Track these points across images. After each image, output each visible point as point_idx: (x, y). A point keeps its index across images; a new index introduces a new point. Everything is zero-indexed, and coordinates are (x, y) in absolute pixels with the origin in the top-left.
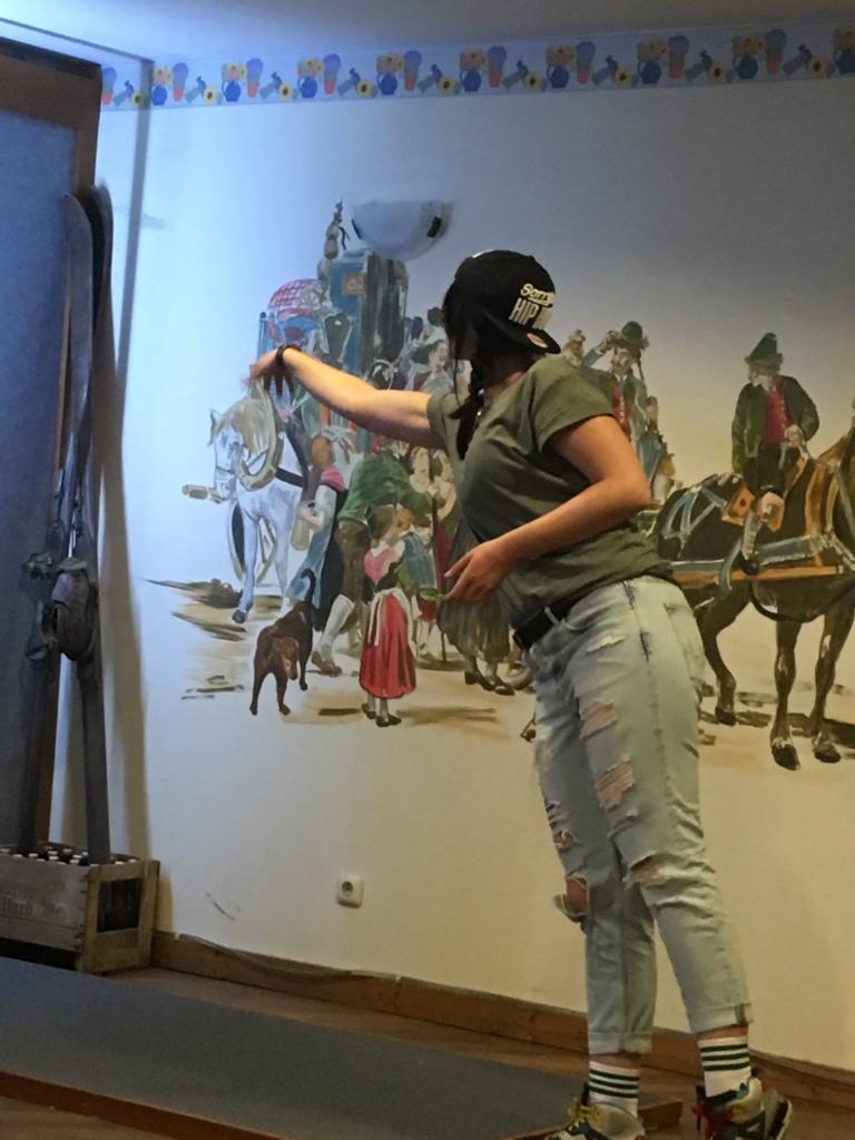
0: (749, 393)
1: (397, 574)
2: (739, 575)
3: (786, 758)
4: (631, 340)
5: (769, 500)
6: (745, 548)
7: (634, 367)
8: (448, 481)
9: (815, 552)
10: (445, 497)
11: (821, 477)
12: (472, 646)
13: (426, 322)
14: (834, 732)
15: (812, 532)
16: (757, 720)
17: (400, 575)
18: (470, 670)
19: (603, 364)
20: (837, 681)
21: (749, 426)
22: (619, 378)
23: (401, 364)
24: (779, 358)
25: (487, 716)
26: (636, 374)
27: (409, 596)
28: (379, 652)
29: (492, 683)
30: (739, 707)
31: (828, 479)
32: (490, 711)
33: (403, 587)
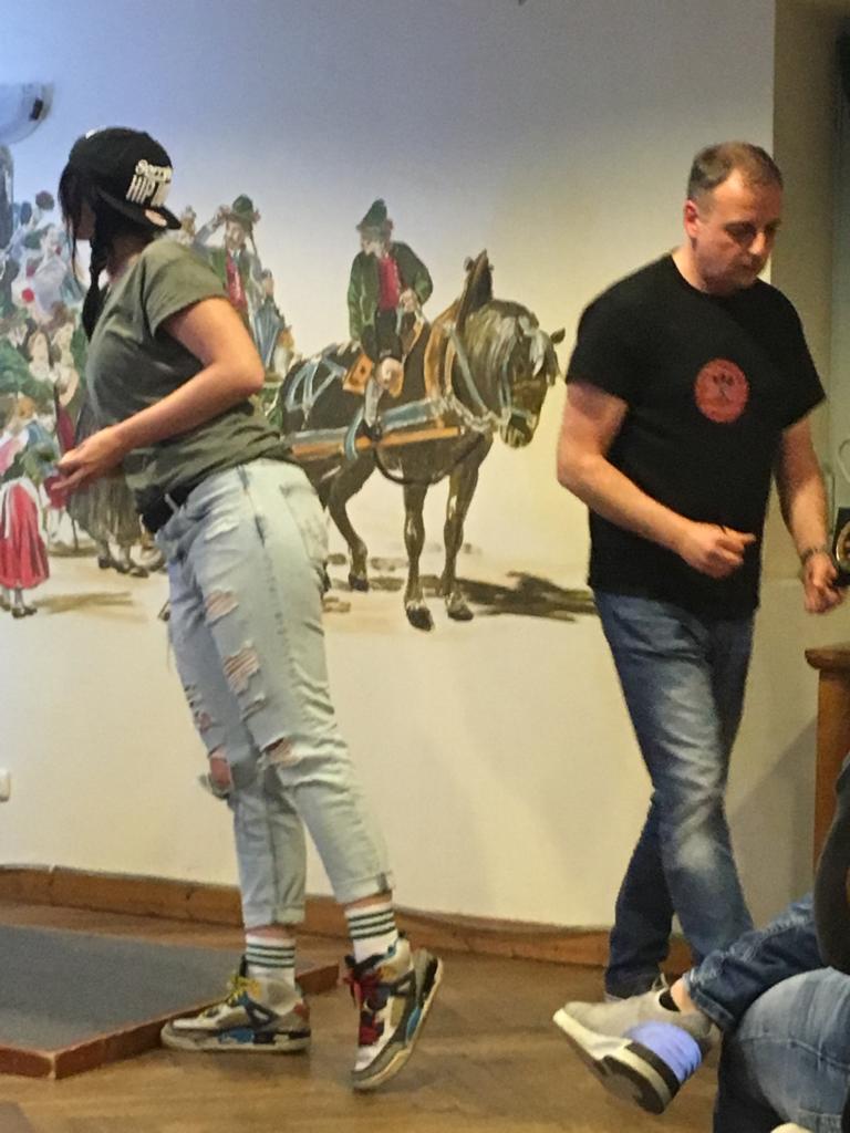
0: (363, 262)
1: (23, 464)
2: (364, 442)
3: (421, 620)
4: (243, 214)
5: (389, 366)
6: (368, 415)
7: (247, 241)
8: (69, 366)
9: (436, 414)
10: (66, 382)
11: (438, 341)
12: (104, 532)
13: (34, 206)
14: (465, 590)
15: (432, 394)
16: (390, 585)
17: (27, 465)
18: (102, 554)
19: (216, 240)
20: (466, 540)
21: (364, 293)
22: (232, 253)
23: (12, 252)
24: (390, 225)
25: (122, 600)
26: (249, 248)
27: (37, 485)
28: (10, 544)
29: (126, 566)
30: (371, 573)
31: (445, 342)
32: (126, 594)
33: (31, 477)
